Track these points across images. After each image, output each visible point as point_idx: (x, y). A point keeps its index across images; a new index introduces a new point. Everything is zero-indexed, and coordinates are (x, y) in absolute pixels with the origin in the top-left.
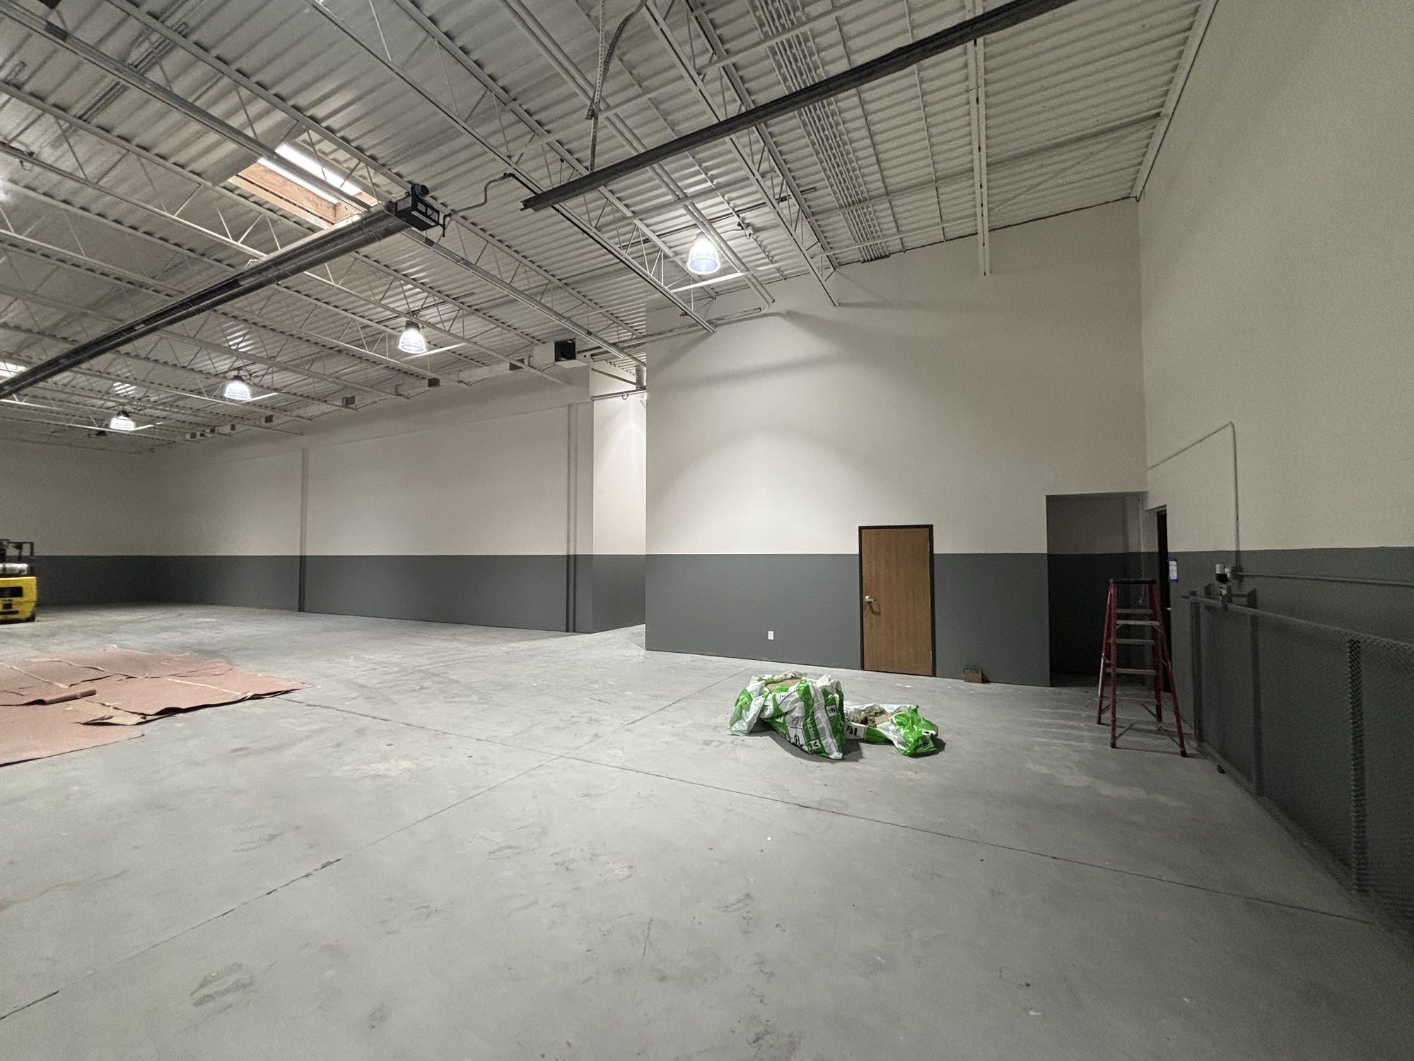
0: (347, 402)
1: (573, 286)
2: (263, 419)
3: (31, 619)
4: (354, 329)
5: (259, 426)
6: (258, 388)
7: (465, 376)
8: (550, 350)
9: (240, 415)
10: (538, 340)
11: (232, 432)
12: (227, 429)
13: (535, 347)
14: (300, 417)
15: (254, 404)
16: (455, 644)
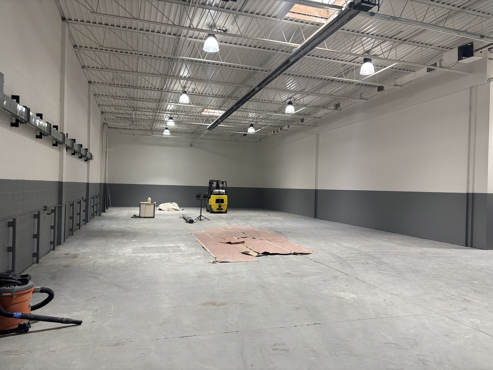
0: (337, 106)
1: (469, 8)
2: (300, 121)
3: (226, 212)
4: (339, 68)
5: (298, 125)
6: (297, 106)
7: (399, 81)
8: (455, 52)
9: (291, 120)
10: (447, 48)
11: (289, 129)
12: (286, 128)
13: (444, 54)
14: (315, 117)
15: (296, 113)
16: (390, 244)
